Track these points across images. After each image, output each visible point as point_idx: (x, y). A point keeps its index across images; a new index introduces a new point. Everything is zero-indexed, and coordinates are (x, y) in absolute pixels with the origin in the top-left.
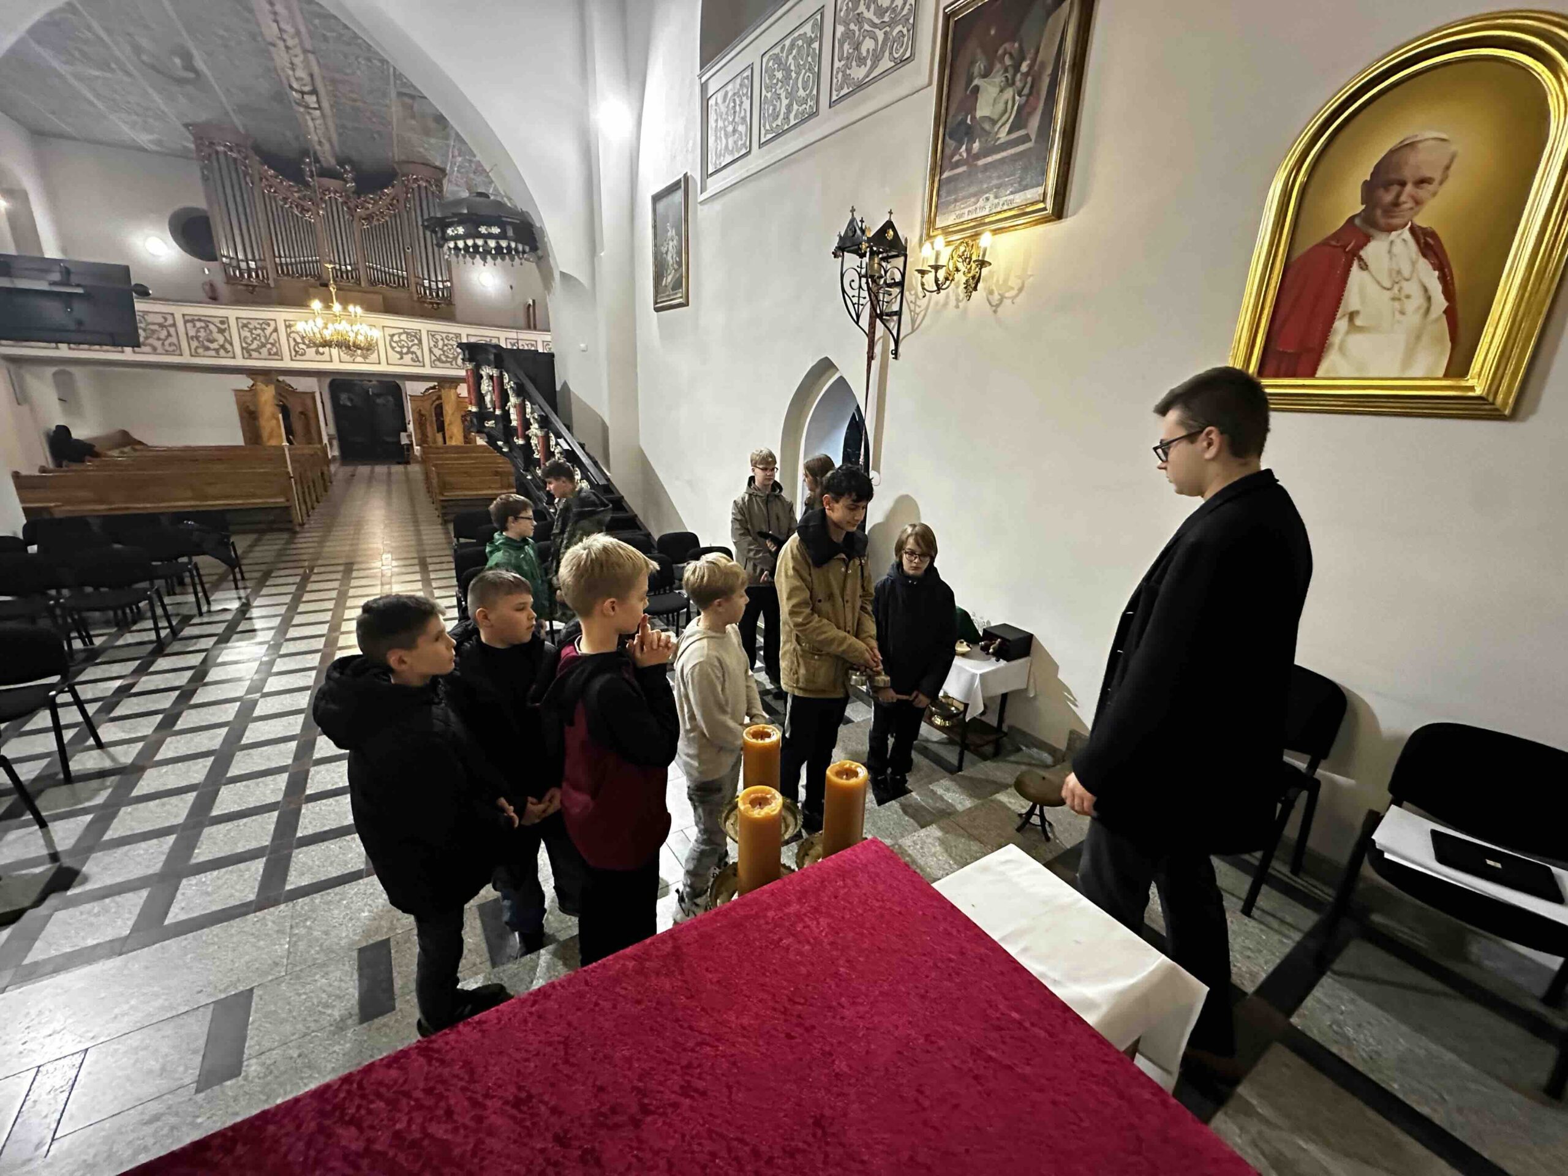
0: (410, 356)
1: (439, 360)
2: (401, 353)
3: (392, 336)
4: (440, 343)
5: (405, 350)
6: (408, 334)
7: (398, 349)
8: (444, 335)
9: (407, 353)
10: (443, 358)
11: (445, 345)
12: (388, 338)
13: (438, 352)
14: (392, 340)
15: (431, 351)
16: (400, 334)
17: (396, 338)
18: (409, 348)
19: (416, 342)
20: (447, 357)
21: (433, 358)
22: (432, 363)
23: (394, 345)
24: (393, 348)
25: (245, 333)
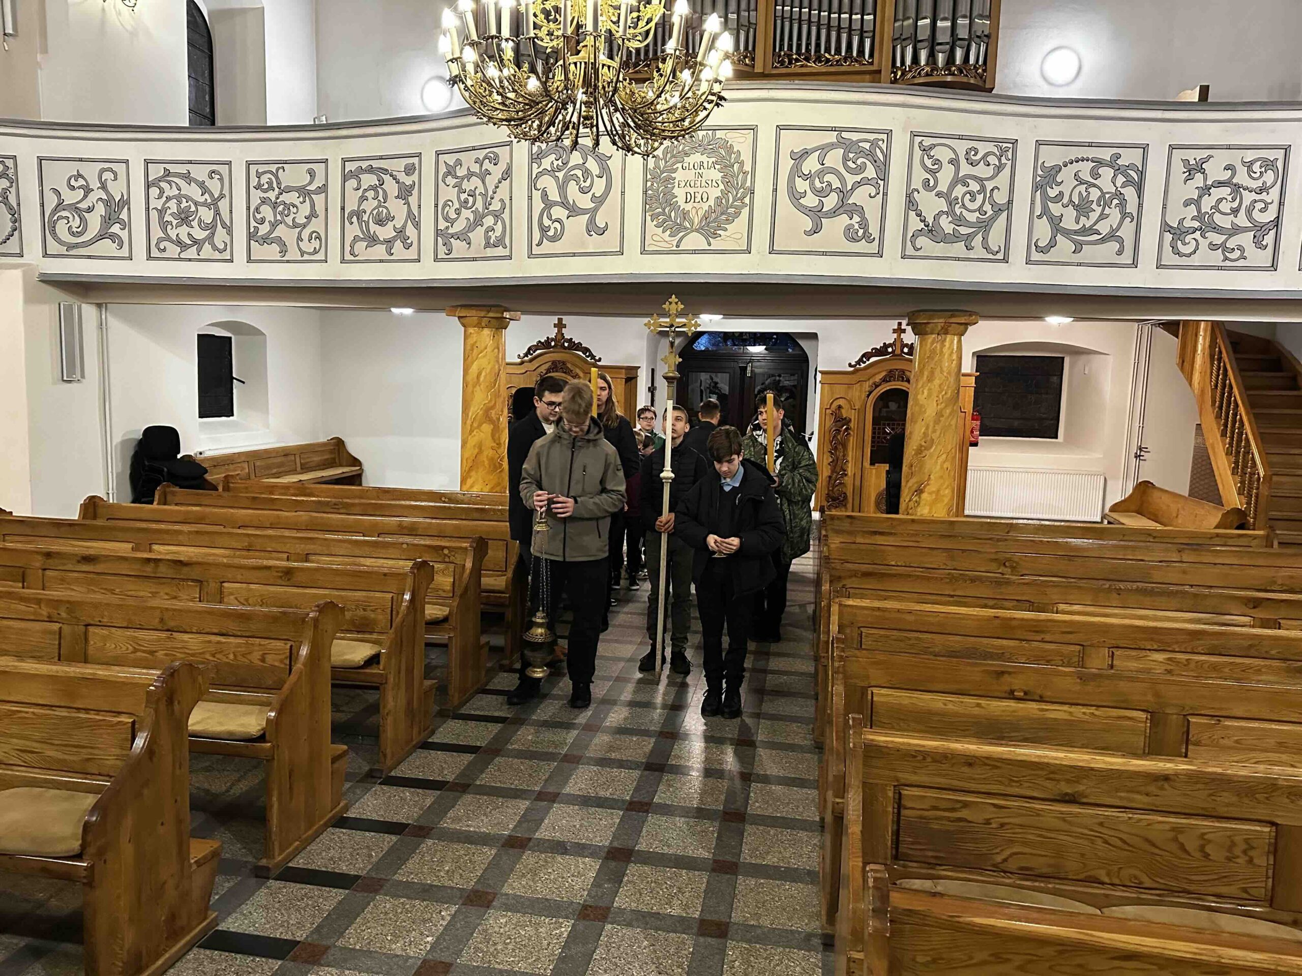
0: (844, 220)
1: (931, 231)
2: (817, 214)
3: (800, 157)
4: (946, 176)
5: (831, 201)
6: (848, 146)
7: (811, 201)
8: (962, 147)
9: (834, 213)
10: (946, 225)
11: (958, 180)
12: (787, 164)
13: (931, 204)
14: (796, 171)
15: (911, 203)
16: (824, 149)
17: (811, 165)
18: (844, 194)
19: (870, 172)
20: (959, 221)
21: (915, 224)
22: (909, 240)
23: (802, 185)
24: (795, 197)
25: (449, 193)
